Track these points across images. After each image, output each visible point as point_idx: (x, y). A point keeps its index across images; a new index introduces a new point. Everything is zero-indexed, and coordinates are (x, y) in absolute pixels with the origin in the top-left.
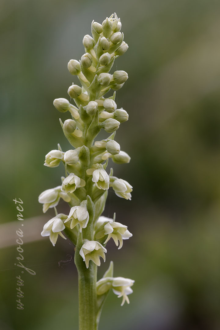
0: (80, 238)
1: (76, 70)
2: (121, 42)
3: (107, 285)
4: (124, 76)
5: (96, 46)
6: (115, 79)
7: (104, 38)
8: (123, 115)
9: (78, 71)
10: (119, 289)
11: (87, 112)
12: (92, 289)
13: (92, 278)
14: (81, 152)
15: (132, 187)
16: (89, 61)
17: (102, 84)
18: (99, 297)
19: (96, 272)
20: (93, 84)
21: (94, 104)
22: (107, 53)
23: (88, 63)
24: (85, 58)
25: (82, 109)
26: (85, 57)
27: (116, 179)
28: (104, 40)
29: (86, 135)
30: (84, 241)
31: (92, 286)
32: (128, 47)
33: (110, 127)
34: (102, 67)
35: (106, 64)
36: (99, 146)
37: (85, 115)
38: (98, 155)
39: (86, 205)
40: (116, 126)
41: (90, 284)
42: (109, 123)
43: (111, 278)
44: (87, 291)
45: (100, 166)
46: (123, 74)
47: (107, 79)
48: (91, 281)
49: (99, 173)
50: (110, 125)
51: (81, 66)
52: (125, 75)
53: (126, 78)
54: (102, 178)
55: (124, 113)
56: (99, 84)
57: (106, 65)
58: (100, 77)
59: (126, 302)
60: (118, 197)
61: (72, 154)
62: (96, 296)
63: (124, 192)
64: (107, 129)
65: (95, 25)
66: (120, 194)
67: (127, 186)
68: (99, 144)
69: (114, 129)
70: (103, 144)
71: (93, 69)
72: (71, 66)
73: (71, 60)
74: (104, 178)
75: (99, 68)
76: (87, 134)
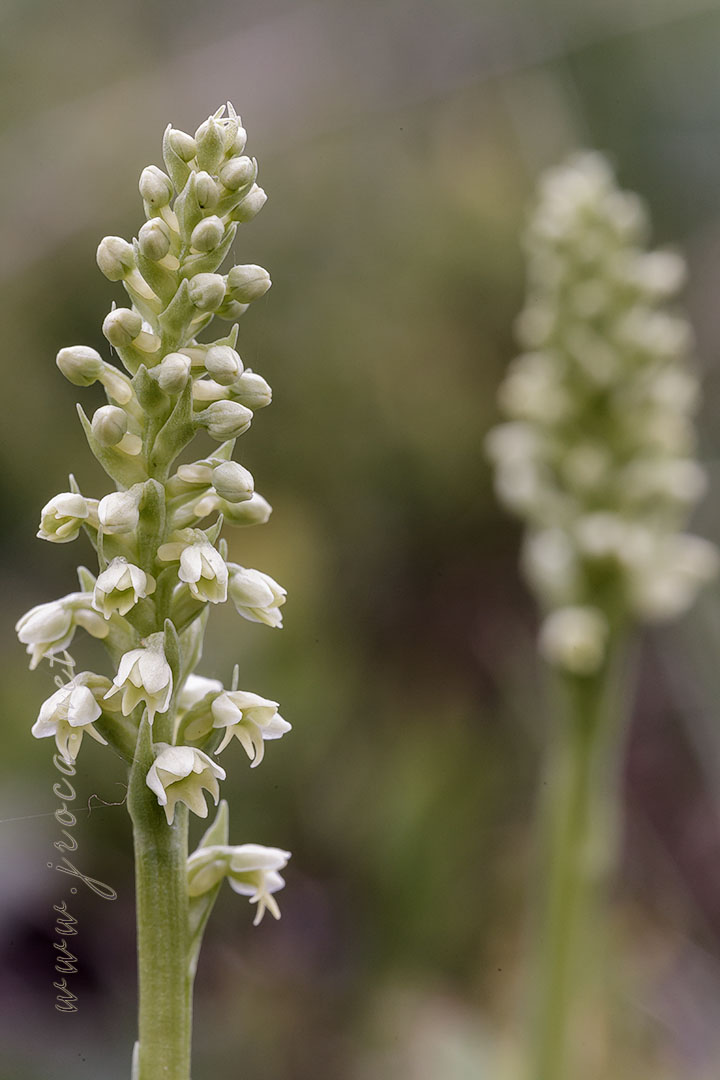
0: (146, 739)
1: (121, 267)
2: (250, 186)
3: (216, 869)
4: (259, 281)
5: (183, 196)
6: (233, 289)
7: (203, 175)
8: (257, 390)
9: (126, 269)
10: (249, 878)
11: (161, 384)
12: (176, 881)
13: (176, 851)
14: (143, 498)
15: (286, 593)
16: (162, 241)
17: (201, 304)
18: (193, 901)
19: (186, 832)
20: (175, 305)
21: (179, 362)
22: (214, 217)
23: (161, 245)
24: (151, 232)
25: (145, 376)
26: (153, 228)
27: (238, 571)
28: (204, 181)
29: (152, 448)
30: (158, 748)
31: (176, 872)
32: (266, 197)
33: (224, 426)
34: (196, 256)
35: (210, 249)
36: (191, 479)
37: (152, 394)
38: (186, 502)
39: (162, 647)
40: (242, 421)
41: (170, 867)
42: (221, 413)
43: (226, 849)
44: (164, 887)
45: (197, 536)
46: (255, 274)
47: (215, 288)
48: (174, 858)
49: (199, 556)
50: (224, 418)
51: (139, 256)
52: (261, 279)
53: (265, 285)
54: (209, 569)
55: (258, 384)
56: (191, 304)
57: (210, 251)
58: (196, 285)
59: (268, 912)
60: (245, 619)
61: (121, 503)
62: (187, 900)
63: (264, 605)
64: (217, 430)
65: (174, 139)
66: (252, 611)
67: (271, 589)
68: (189, 473)
69: (235, 430)
70: (201, 473)
71: (170, 263)
72: (107, 254)
73: (106, 239)
74: (216, 571)
75: (186, 259)
76: (155, 446)
